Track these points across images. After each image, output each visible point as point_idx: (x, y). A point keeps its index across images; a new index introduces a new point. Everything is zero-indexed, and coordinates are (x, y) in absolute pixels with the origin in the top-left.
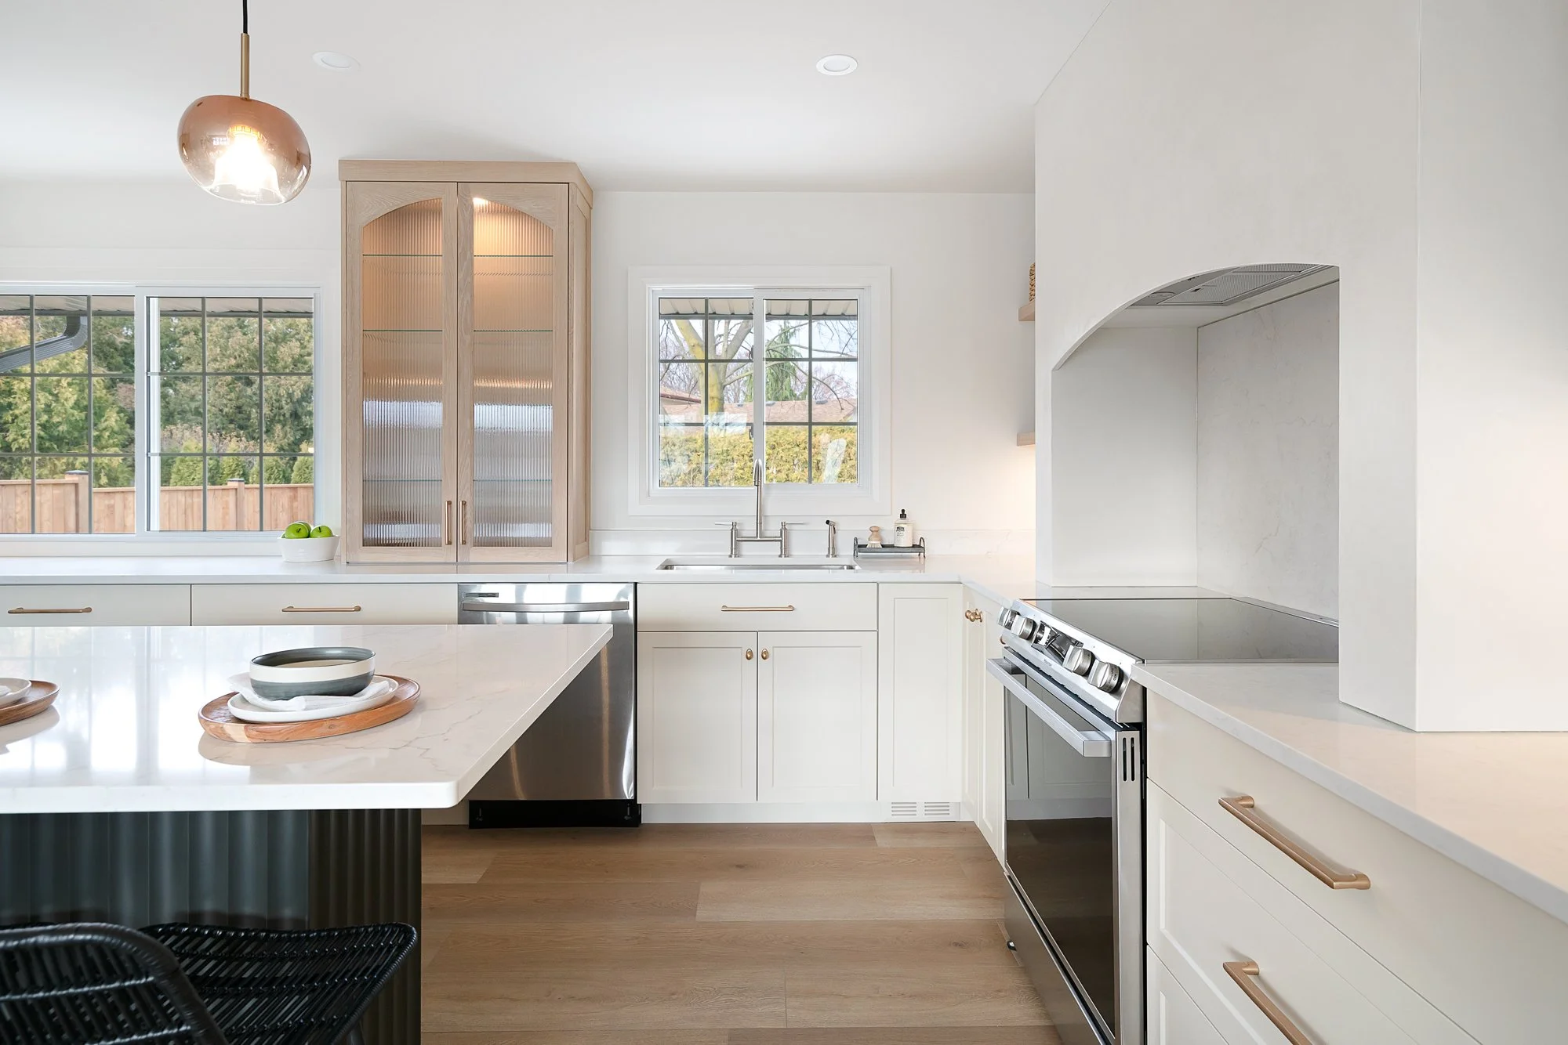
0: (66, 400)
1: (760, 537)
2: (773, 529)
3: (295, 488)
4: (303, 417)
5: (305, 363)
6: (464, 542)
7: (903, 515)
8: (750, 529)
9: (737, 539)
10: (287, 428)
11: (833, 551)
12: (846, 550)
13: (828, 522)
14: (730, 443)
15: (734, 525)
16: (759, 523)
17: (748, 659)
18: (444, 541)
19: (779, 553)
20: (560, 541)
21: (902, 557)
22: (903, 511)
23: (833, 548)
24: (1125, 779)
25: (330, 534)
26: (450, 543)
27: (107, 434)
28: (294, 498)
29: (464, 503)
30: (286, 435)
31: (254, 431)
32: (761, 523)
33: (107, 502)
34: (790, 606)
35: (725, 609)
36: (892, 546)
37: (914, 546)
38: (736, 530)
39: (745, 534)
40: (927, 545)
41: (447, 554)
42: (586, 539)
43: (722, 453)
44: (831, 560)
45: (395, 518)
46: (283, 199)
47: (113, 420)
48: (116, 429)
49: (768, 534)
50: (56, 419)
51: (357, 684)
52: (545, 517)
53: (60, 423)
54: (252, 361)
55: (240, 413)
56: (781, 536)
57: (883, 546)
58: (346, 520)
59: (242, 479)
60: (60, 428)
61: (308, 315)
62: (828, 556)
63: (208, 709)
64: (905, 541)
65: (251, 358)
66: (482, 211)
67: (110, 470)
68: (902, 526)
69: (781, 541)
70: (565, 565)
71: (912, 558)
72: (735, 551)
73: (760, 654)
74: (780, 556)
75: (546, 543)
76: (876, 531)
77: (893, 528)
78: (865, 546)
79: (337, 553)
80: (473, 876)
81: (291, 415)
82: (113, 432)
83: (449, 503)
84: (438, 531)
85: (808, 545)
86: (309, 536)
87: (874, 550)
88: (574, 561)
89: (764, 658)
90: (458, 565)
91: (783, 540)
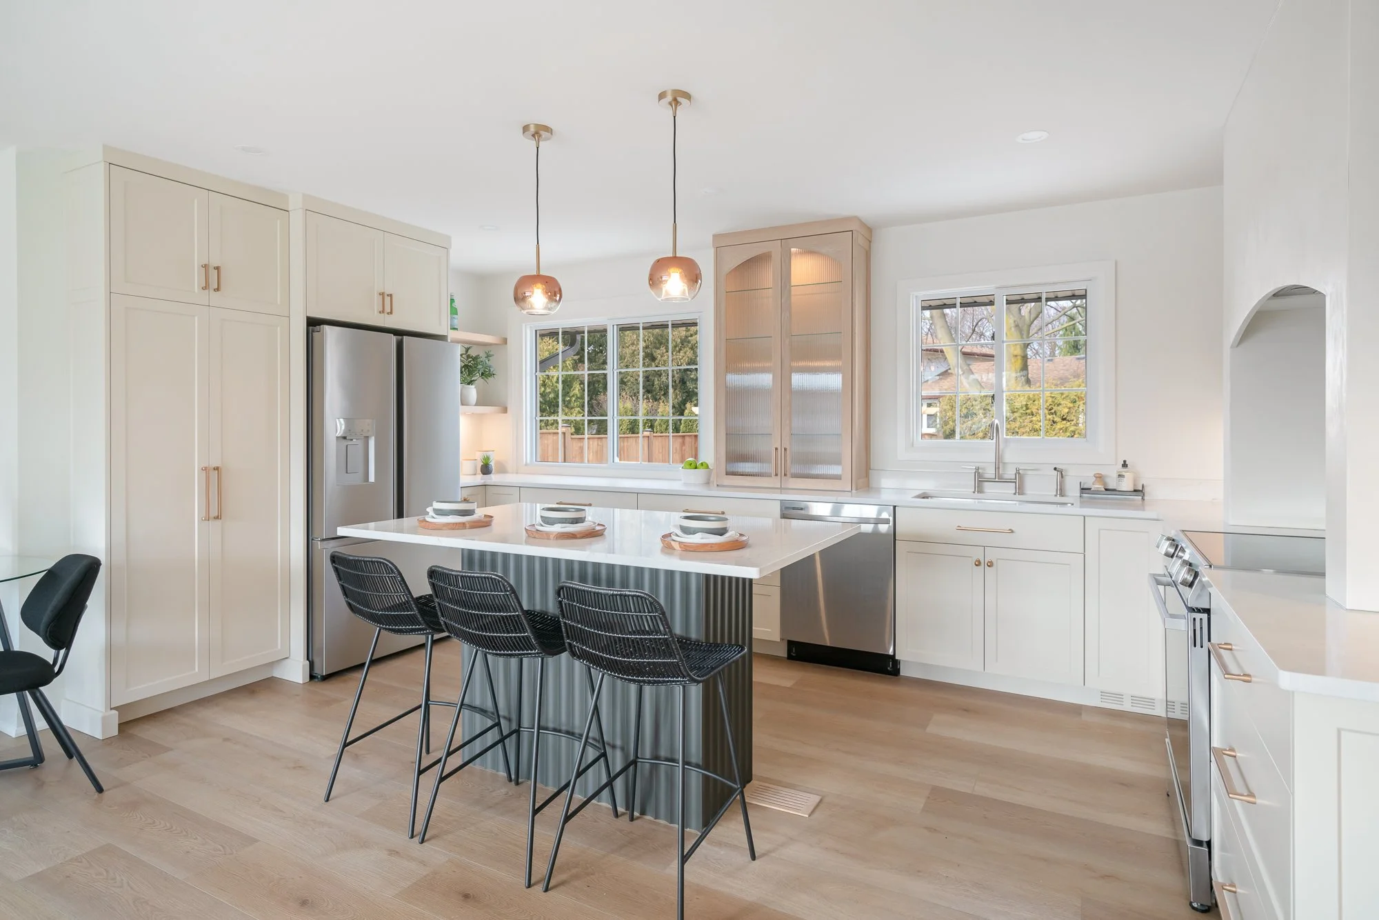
0: (553, 377)
1: (999, 479)
2: (1010, 473)
3: (684, 436)
4: (688, 383)
5: (689, 342)
6: (785, 475)
7: (1125, 465)
8: (990, 472)
9: (980, 481)
10: (677, 391)
11: (1061, 491)
12: (1073, 491)
13: (1055, 469)
14: (1029, 398)
15: (977, 469)
16: (997, 468)
17: (976, 565)
18: (773, 474)
19: (1014, 492)
20: (847, 477)
21: (1125, 499)
22: (1125, 461)
23: (1061, 489)
24: (1195, 646)
25: (708, 467)
26: (776, 475)
27: (574, 399)
28: (683, 444)
29: (785, 449)
30: (676, 396)
31: (656, 394)
32: (999, 468)
33: (579, 445)
34: (1010, 530)
35: (960, 528)
36: (1114, 490)
37: (1135, 491)
38: (979, 473)
39: (987, 476)
40: (1147, 490)
41: (774, 482)
42: (867, 475)
43: (1022, 408)
44: (1059, 499)
45: (744, 458)
46: (690, 299)
47: (577, 389)
48: (579, 396)
49: (1006, 476)
50: (548, 390)
51: (722, 532)
52: (837, 461)
53: (550, 393)
54: (655, 343)
55: (648, 381)
56: (1016, 479)
57: (1106, 490)
58: (717, 459)
59: (650, 430)
60: (550, 396)
61: (695, 324)
62: (1056, 496)
63: (664, 537)
64: (1126, 485)
65: (655, 340)
66: (796, 254)
67: (576, 423)
68: (1124, 473)
69: (1016, 482)
70: (850, 493)
71: (1133, 500)
72: (979, 488)
73: (986, 565)
74: (1015, 494)
75: (838, 477)
76: (1100, 478)
77: (1115, 475)
78: (1090, 489)
79: (711, 479)
80: (788, 683)
81: (680, 382)
82: (577, 398)
83: (776, 449)
84: (769, 468)
85: (1041, 486)
86: (696, 468)
87: (1097, 492)
88: (857, 489)
89: (989, 566)
90: (782, 489)
91: (1019, 484)
